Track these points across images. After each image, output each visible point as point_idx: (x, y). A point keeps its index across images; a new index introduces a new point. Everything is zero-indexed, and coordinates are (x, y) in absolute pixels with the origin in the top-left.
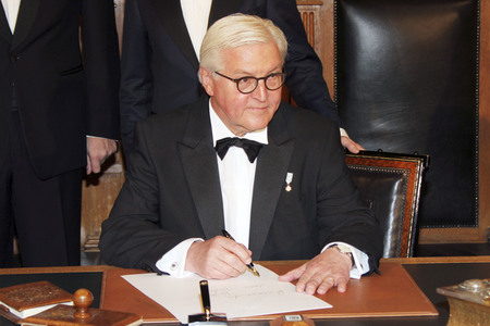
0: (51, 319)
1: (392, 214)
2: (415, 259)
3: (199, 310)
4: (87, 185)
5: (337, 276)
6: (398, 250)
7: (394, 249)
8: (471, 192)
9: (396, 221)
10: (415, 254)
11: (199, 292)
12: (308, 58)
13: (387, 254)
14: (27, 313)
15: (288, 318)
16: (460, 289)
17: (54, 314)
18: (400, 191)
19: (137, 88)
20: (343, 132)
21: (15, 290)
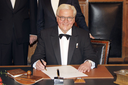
0: (21, 78)
1: (102, 54)
2: (108, 65)
3: (57, 76)
4: (30, 47)
5: (88, 68)
6: (103, 63)
7: (102, 62)
8: (120, 49)
9: (103, 56)
10: (108, 64)
11: (57, 72)
12: (81, 16)
13: (101, 64)
14: (16, 76)
15: (78, 78)
16: (119, 72)
17: (22, 76)
18: (104, 49)
19: (41, 23)
20: (90, 34)
21: (13, 71)
